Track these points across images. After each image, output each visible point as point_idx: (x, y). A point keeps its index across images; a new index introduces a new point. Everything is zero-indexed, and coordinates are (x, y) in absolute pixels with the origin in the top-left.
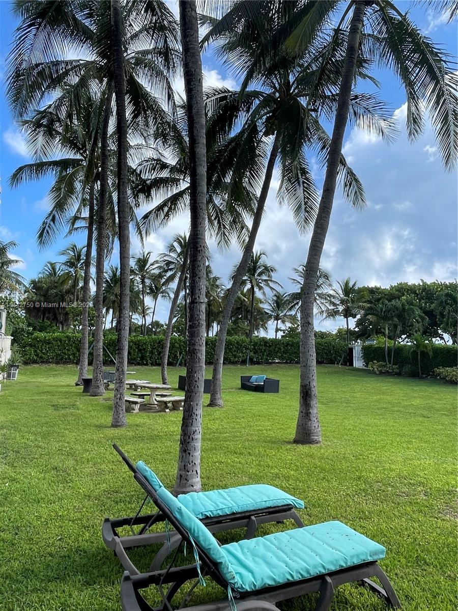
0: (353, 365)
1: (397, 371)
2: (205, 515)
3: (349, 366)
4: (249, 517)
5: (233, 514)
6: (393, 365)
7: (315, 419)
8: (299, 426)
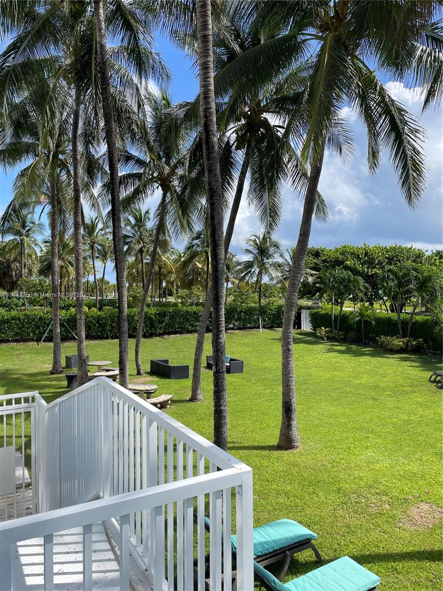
0: (301, 328)
1: (343, 337)
2: (258, 555)
3: (298, 328)
4: (284, 552)
5: (275, 551)
6: (339, 331)
7: (295, 429)
8: (283, 434)
